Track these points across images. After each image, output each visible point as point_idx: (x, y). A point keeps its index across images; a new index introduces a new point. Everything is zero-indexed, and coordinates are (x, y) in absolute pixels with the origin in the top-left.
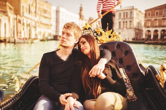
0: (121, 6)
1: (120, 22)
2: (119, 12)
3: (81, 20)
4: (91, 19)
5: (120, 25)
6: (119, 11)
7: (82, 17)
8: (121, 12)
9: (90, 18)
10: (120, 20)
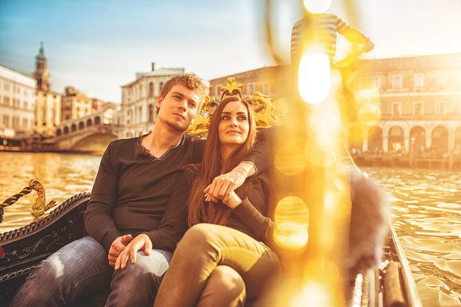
0: (153, 64)
1: (150, 106)
2: (149, 81)
3: (41, 94)
4: (71, 92)
5: (151, 113)
6: (148, 77)
7: (44, 87)
8: (154, 81)
9: (67, 90)
10: (152, 101)
